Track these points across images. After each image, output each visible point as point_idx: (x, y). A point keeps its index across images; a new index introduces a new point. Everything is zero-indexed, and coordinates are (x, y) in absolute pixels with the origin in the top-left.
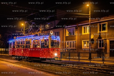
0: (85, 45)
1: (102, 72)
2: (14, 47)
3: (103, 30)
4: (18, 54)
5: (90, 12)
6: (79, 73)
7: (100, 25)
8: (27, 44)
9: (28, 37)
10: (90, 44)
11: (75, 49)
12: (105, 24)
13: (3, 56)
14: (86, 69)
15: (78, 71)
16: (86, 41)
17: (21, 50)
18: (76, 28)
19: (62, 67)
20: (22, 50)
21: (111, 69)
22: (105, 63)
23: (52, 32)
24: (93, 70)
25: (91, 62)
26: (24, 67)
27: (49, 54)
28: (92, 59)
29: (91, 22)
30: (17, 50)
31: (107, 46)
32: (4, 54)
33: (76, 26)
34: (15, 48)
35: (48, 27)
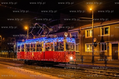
0: (88, 48)
1: (104, 75)
2: (23, 51)
3: (105, 34)
4: (27, 58)
5: (93, 16)
6: (82, 75)
7: (103, 29)
8: (38, 47)
9: (40, 39)
10: (92, 47)
11: (79, 53)
12: (107, 28)
13: (7, 59)
14: (89, 72)
15: (81, 74)
16: (89, 45)
17: (31, 54)
18: (79, 32)
19: (65, 70)
20: (33, 54)
21: (113, 72)
22: (107, 65)
23: (66, 34)
24: (96, 72)
25: (94, 64)
26: (28, 70)
27: (65, 58)
28: (95, 61)
29: (93, 26)
30: (27, 53)
31: (109, 49)
32: (7, 57)
33: (80, 30)
34: (25, 51)
35: (52, 31)
